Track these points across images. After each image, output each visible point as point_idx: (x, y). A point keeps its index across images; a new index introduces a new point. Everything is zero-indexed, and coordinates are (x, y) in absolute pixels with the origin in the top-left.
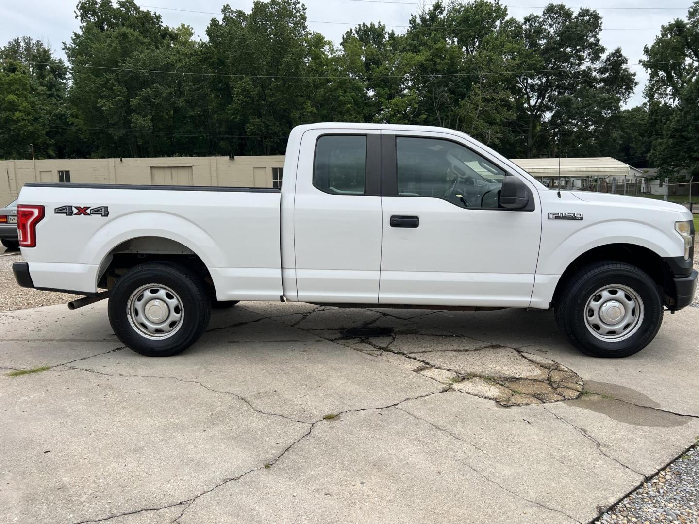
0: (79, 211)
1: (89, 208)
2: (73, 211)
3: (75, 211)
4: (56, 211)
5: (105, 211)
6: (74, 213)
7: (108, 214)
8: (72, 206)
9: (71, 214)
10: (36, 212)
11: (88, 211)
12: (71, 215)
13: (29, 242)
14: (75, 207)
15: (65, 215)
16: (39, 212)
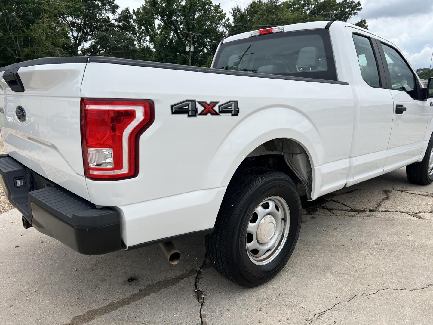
0: (205, 108)
1: (217, 103)
2: (197, 109)
3: (200, 109)
4: (174, 110)
5: (235, 108)
6: (199, 111)
7: (238, 112)
8: (195, 101)
9: (194, 114)
10: (140, 113)
11: (216, 108)
12: (195, 116)
13: (125, 170)
14: (200, 103)
15: (186, 115)
16: (146, 113)
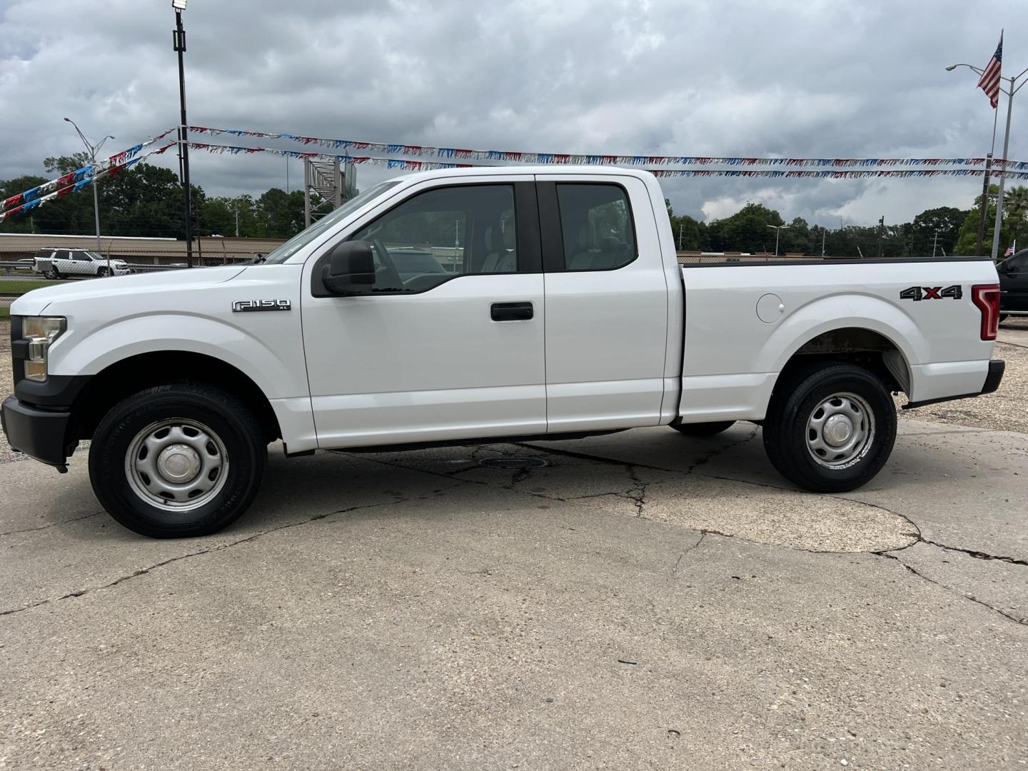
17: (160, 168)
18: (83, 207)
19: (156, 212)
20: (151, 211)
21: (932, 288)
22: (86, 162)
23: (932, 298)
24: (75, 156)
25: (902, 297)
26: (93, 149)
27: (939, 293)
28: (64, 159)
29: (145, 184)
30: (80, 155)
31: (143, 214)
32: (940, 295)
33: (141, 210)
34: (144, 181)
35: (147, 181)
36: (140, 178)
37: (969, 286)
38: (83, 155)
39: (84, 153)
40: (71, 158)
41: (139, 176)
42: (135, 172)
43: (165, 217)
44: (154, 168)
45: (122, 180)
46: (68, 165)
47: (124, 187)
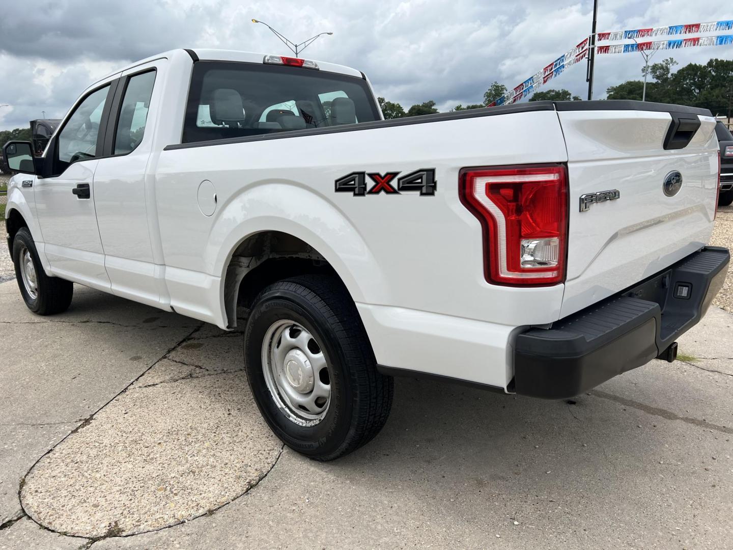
17: (727, 61)
18: (663, 99)
19: (717, 97)
20: (714, 96)
21: (383, 174)
22: (671, 65)
23: (383, 193)
24: (663, 61)
25: (338, 190)
26: (647, 56)
27: (394, 183)
28: (656, 65)
29: (713, 75)
30: (667, 60)
31: (706, 99)
32: (396, 187)
33: (705, 96)
34: (713, 73)
35: (715, 72)
36: (710, 71)
37: (453, 169)
38: (669, 60)
39: (670, 58)
40: (660, 64)
41: (709, 69)
42: (707, 67)
43: (725, 100)
44: (722, 61)
45: (696, 74)
46: (658, 69)
47: (696, 80)
